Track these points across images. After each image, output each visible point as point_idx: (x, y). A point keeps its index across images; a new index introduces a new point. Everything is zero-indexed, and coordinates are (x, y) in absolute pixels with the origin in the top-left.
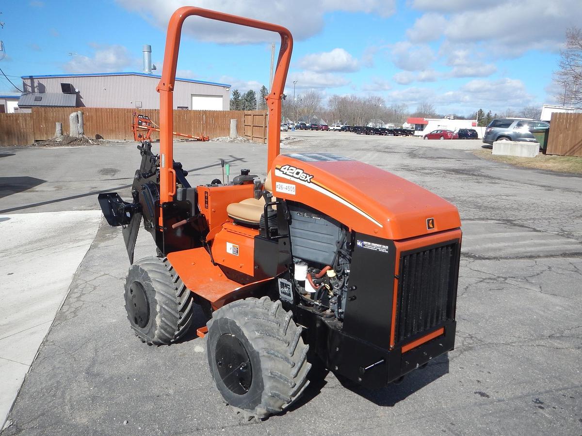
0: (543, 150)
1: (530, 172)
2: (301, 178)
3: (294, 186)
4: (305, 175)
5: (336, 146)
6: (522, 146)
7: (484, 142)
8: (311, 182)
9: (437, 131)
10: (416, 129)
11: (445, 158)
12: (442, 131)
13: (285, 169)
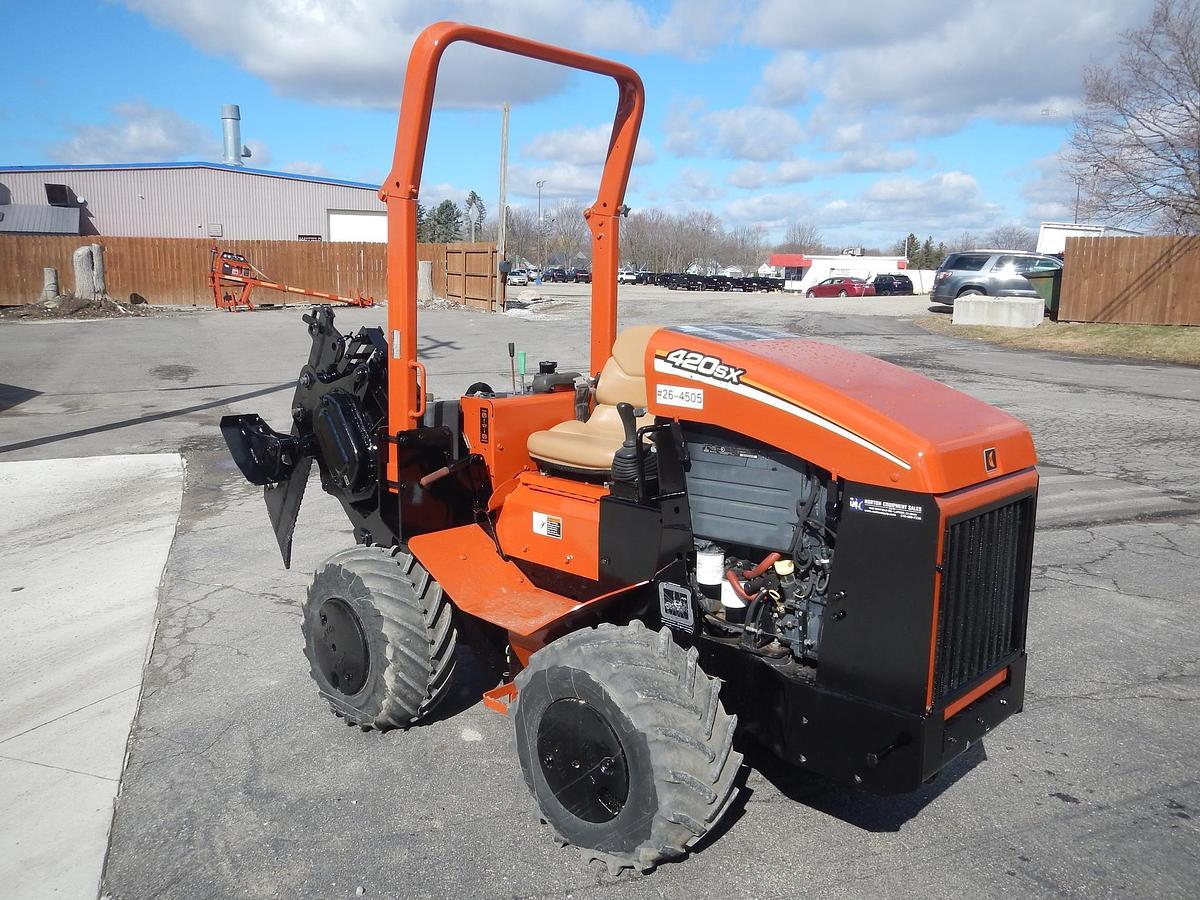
0: (1052, 313)
1: (1032, 356)
2: (716, 375)
3: (701, 391)
4: (727, 369)
5: (639, 314)
6: (1010, 305)
7: (934, 300)
8: (739, 382)
9: (833, 280)
10: (788, 277)
11: (861, 334)
12: (842, 279)
13: (677, 357)
